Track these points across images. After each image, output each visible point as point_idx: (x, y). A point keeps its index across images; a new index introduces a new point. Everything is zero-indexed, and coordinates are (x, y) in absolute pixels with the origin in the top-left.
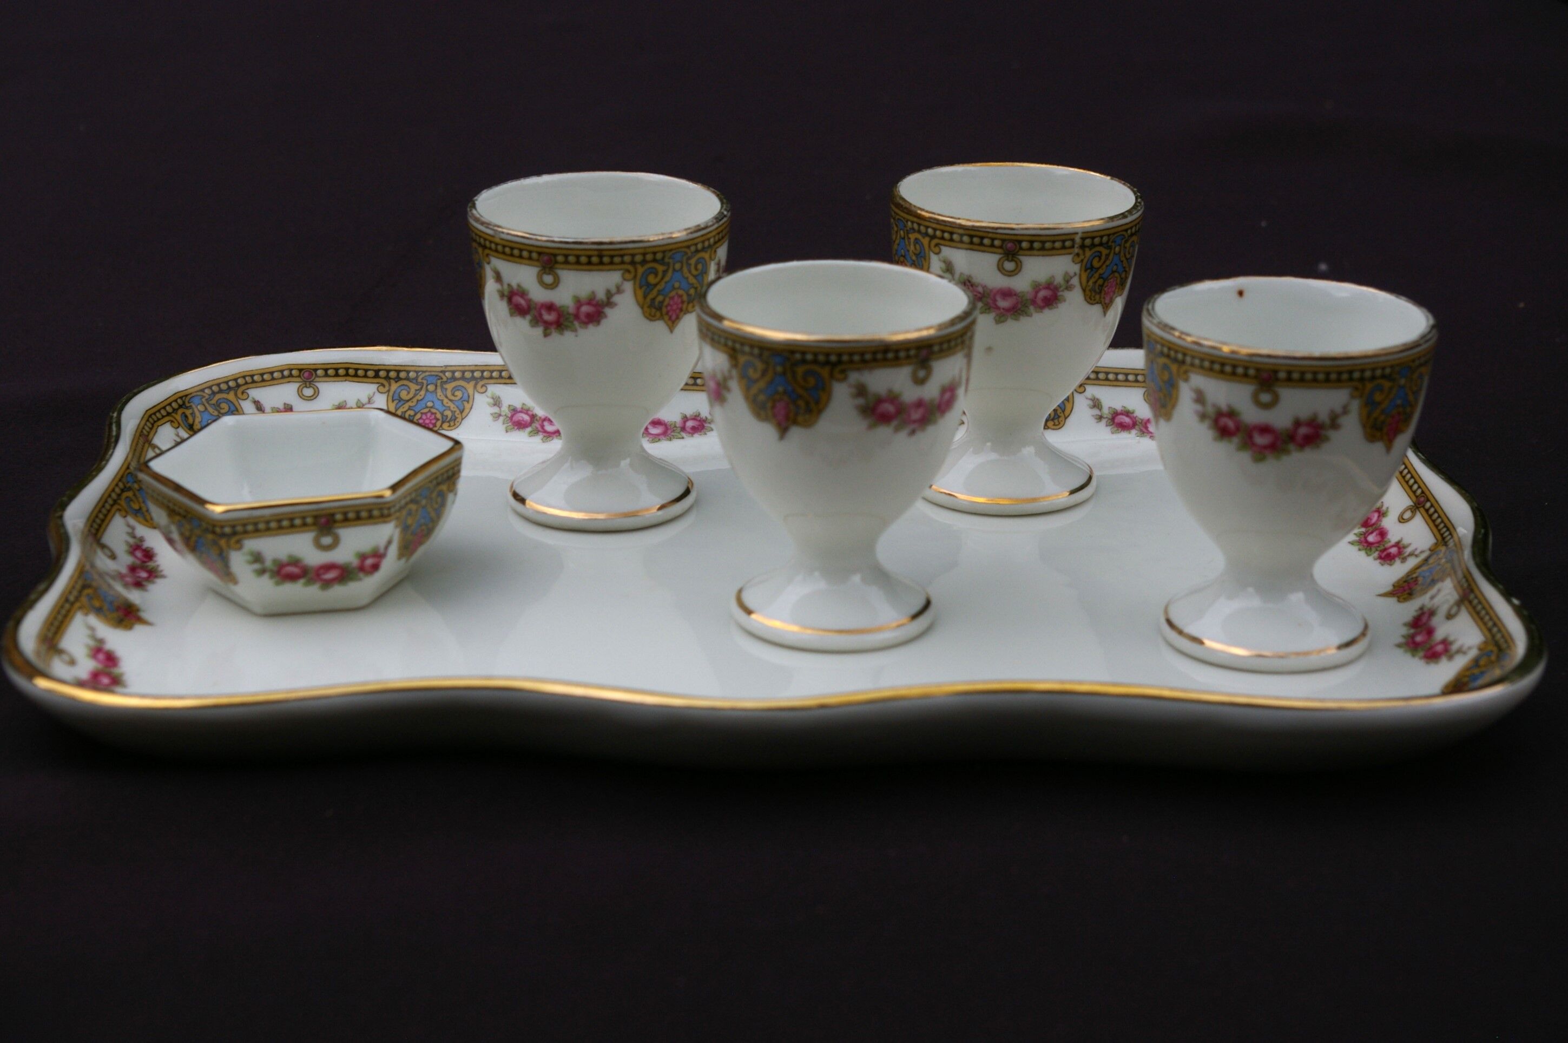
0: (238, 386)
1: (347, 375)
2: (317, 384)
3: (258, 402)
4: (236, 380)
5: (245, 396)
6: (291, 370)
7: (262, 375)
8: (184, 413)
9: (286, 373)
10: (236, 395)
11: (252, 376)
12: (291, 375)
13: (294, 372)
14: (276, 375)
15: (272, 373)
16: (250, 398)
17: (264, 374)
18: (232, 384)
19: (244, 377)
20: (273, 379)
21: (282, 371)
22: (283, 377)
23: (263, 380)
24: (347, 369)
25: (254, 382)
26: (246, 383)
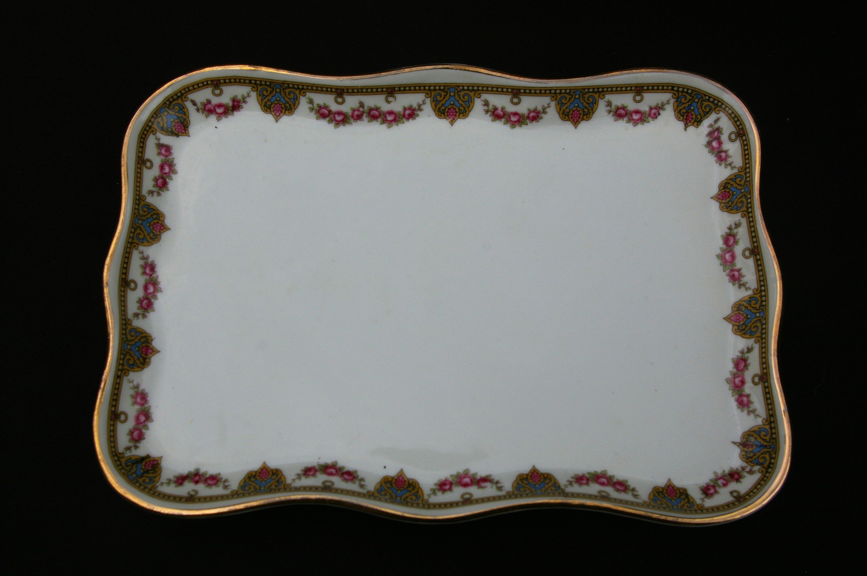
0: (182, 94)
1: (235, 82)
2: (221, 87)
3: (194, 101)
4: (180, 92)
5: (186, 99)
6: (207, 81)
7: (193, 86)
8: (158, 121)
9: (205, 83)
10: (182, 100)
11: (188, 88)
12: (208, 84)
13: (209, 82)
14: (200, 85)
15: (198, 84)
16: (189, 100)
17: (194, 85)
18: (179, 94)
19: (184, 89)
20: (199, 87)
21: (203, 83)
22: (204, 85)
23: (194, 89)
24: (235, 79)
25: (190, 90)
26: (186, 92)
